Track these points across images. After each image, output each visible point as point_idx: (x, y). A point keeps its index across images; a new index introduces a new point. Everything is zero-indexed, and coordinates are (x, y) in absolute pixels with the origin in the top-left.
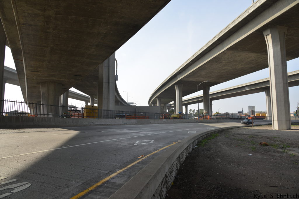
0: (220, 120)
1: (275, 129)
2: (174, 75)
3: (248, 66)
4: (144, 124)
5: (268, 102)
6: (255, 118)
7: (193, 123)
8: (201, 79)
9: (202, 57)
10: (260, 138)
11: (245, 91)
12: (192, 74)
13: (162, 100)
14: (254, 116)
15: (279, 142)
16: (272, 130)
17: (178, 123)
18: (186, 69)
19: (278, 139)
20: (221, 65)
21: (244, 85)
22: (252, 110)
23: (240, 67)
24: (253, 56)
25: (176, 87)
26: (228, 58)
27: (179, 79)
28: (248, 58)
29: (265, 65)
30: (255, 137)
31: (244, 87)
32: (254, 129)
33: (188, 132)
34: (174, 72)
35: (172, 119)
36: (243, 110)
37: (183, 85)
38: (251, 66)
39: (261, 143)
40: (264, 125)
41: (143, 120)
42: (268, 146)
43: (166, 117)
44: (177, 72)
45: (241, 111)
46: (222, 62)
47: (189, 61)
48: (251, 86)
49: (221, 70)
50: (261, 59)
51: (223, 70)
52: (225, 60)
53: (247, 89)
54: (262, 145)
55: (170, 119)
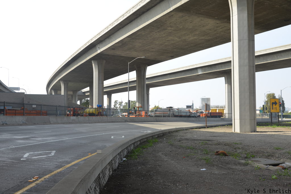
0: (160, 118)
1: (236, 131)
2: (91, 44)
3: (203, 38)
4: (38, 124)
5: (228, 92)
6: (209, 115)
7: (120, 122)
8: (133, 54)
9: (137, 18)
10: (216, 144)
11: (198, 75)
12: (120, 44)
13: (70, 84)
14: (208, 113)
15: (241, 150)
16: (233, 133)
17: (96, 123)
18: (110, 36)
19: (240, 146)
20: (164, 34)
21: (197, 67)
22: (206, 104)
23: (192, 38)
24: (210, 23)
25: (93, 65)
26: (175, 24)
27: (99, 51)
28: (203, 26)
29: (226, 39)
30: (210, 143)
31: (196, 69)
32: (208, 132)
33: (112, 137)
34: (92, 39)
35: (86, 116)
36: (193, 104)
37: (105, 61)
38: (207, 38)
39: (217, 152)
40: (221, 126)
41: (38, 118)
42: (227, 156)
43: (77, 112)
44: (96, 40)
45: (191, 105)
46: (166, 29)
47: (116, 24)
48: (206, 68)
49: (164, 41)
50: (221, 28)
51: (168, 41)
52: (171, 27)
53: (200, 72)
54: (219, 155)
55: (82, 116)
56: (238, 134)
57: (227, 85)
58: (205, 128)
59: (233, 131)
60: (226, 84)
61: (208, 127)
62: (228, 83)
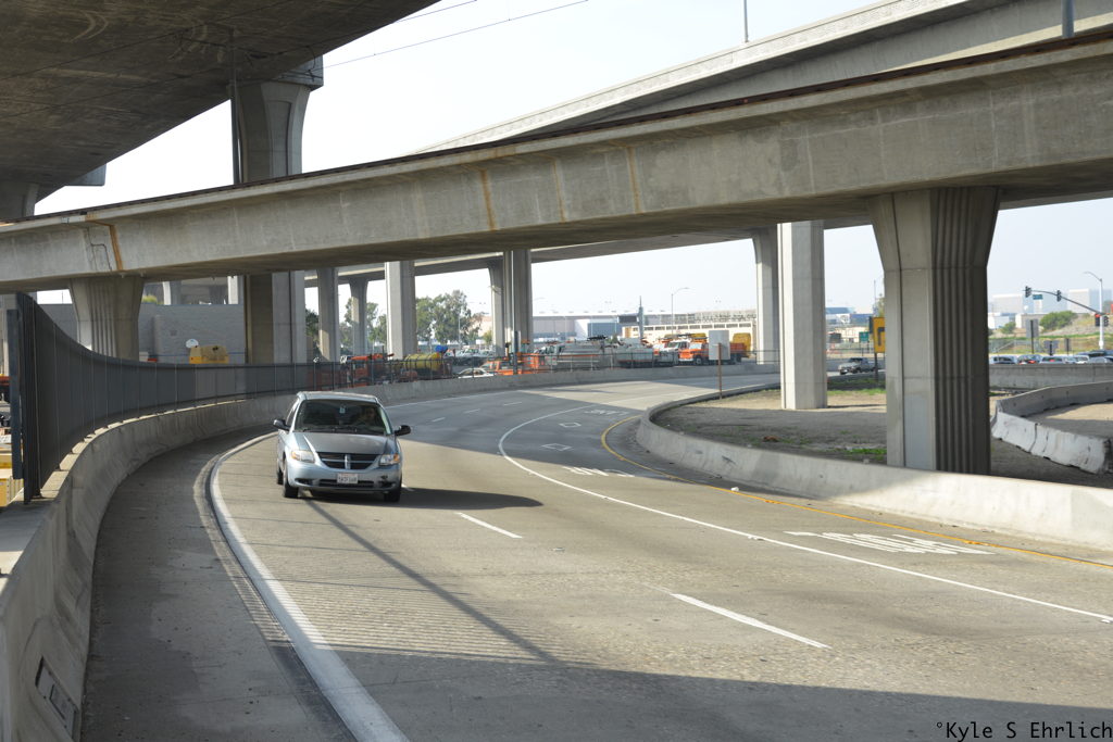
1: (788, 407)
5: (764, 288)
14: (703, 347)
16: (782, 410)
19: (794, 432)
22: (720, 345)
30: (749, 428)
56: (792, 412)
57: (760, 265)
58: (717, 398)
59: (783, 407)
60: (757, 263)
61: (724, 397)
62: (763, 262)
